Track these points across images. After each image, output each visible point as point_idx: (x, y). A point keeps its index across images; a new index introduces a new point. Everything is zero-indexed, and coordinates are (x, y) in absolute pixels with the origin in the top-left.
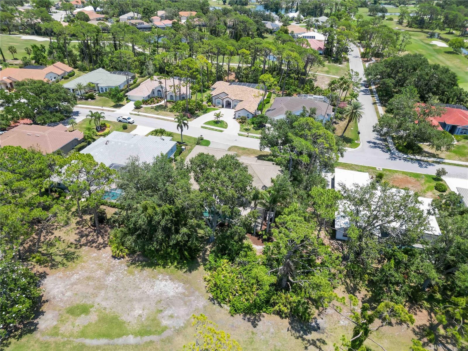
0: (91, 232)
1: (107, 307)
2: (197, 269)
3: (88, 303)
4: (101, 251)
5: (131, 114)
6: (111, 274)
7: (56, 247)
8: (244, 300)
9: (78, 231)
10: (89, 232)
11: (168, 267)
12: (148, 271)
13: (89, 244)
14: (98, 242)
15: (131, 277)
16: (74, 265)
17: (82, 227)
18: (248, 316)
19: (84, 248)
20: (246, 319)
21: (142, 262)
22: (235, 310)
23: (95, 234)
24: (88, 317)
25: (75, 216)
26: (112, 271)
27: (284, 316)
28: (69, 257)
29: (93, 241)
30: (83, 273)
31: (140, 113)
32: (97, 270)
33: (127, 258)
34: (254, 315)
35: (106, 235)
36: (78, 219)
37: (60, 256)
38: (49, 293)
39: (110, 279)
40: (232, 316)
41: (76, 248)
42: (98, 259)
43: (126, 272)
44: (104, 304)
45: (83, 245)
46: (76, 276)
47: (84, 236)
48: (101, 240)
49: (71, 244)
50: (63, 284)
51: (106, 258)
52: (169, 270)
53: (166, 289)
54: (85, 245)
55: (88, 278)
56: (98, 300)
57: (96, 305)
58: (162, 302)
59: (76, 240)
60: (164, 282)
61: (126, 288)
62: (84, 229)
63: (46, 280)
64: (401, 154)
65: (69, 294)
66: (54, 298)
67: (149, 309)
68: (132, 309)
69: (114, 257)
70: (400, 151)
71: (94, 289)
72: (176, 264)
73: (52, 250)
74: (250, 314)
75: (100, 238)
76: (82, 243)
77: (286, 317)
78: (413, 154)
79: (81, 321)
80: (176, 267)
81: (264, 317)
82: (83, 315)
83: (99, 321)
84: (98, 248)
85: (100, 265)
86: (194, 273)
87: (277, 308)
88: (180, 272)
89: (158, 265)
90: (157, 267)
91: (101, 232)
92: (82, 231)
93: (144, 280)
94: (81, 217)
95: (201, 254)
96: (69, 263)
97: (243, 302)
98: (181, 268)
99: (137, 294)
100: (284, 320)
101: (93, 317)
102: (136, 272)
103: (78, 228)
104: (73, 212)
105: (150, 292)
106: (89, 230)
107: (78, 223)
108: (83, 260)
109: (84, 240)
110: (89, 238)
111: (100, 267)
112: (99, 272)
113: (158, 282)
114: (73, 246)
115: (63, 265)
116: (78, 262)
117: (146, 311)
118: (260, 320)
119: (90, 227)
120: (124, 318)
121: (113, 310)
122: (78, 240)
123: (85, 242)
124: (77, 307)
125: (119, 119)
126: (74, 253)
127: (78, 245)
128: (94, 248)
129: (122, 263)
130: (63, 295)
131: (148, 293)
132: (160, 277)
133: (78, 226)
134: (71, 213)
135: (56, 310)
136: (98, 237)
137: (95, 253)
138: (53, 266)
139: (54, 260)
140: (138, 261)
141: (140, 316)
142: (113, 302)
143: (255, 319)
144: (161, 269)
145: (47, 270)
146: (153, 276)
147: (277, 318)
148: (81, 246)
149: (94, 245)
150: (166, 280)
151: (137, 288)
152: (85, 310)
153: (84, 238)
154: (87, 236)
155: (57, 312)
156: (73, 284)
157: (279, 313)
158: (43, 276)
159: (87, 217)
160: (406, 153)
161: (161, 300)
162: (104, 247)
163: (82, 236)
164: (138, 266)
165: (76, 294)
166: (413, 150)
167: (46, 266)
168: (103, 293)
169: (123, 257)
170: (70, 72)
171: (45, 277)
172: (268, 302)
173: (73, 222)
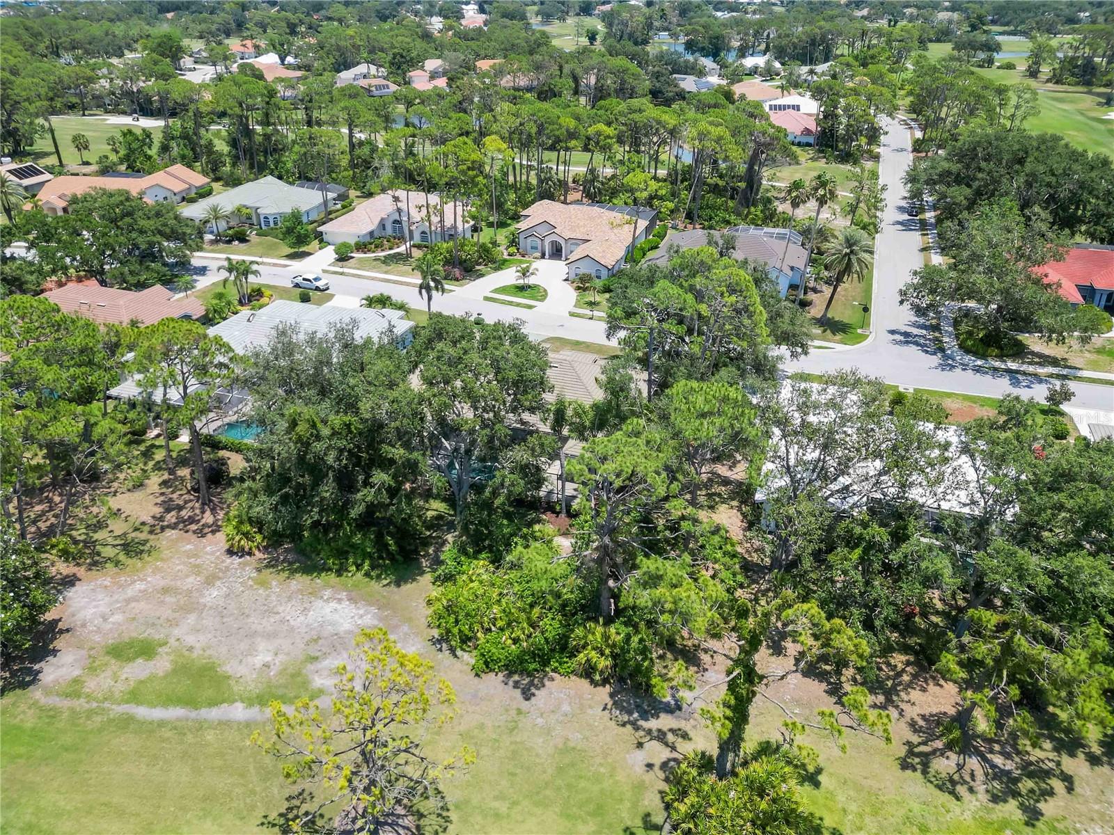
0: (191, 501)
1: (198, 645)
2: (414, 580)
3: (157, 637)
4: (204, 540)
5: (324, 271)
6: (218, 583)
7: (109, 529)
8: (510, 641)
9: (162, 498)
10: (186, 502)
11: (350, 574)
12: (300, 581)
13: (181, 526)
14: (203, 521)
15: (261, 591)
16: (139, 564)
17: (173, 492)
18: (516, 677)
19: (169, 533)
20: (511, 683)
21: (291, 564)
22: (488, 665)
23: (197, 505)
24: (151, 663)
25: (160, 469)
26: (219, 578)
27: (597, 677)
28: (132, 548)
29: (192, 520)
30: (156, 581)
31: (346, 270)
32: (187, 576)
33: (259, 555)
34: (529, 674)
35: (222, 509)
36: (166, 476)
37: (114, 546)
38: (73, 615)
39: (213, 595)
40: (477, 675)
41: (151, 532)
42: (196, 556)
43: (251, 583)
44: (190, 640)
45: (168, 527)
46: (139, 586)
47: (174, 509)
48: (208, 518)
49: (143, 524)
50: (107, 599)
51: (213, 553)
52: (350, 582)
53: (336, 617)
54: (173, 527)
55: (166, 590)
56: (176, 632)
57: (172, 641)
58: (320, 642)
59: (153, 517)
60: (334, 605)
61: (247, 611)
62: (175, 496)
63: (74, 589)
64: (968, 358)
65: (118, 617)
66: (84, 625)
67: (288, 654)
68: (252, 651)
69: (230, 552)
70: (968, 351)
71: (174, 611)
72: (366, 567)
73: (99, 536)
74: (521, 674)
75: (208, 513)
76: (166, 523)
77: (605, 682)
78: (1001, 357)
79: (137, 670)
80: (367, 575)
81: (553, 679)
82: (140, 661)
83: (175, 671)
84: (201, 533)
85: (197, 566)
86: (407, 588)
87: (581, 657)
88: (375, 586)
89: (330, 569)
90: (323, 574)
91: (210, 501)
92: (171, 500)
93: (290, 598)
94: (172, 472)
95: (431, 551)
96: (129, 561)
97: (506, 645)
98: (379, 577)
99: (268, 624)
100: (600, 689)
101: (162, 664)
102: (274, 583)
103: (162, 494)
104: (158, 462)
105: (299, 621)
106: (187, 497)
107: (164, 483)
108: (162, 556)
109: (171, 517)
110: (183, 513)
111: (197, 569)
112: (191, 579)
113: (319, 603)
114: (147, 528)
115: (117, 563)
116: (149, 559)
117: (281, 657)
118: (544, 686)
119: (189, 492)
120: (230, 668)
121: (208, 652)
122: (158, 516)
123: (174, 520)
124: (131, 644)
125: (296, 281)
126: (147, 541)
127: (160, 525)
128: (190, 533)
129: (245, 564)
130: (105, 620)
131: (292, 623)
132: (327, 593)
133: (164, 490)
134: (151, 464)
135: (83, 649)
136: (203, 512)
137: (189, 544)
138: (96, 564)
139: (99, 554)
140: (283, 561)
141: (267, 666)
142: (209, 636)
143: (531, 683)
144: (332, 578)
145: (81, 572)
146: (310, 590)
147: (584, 684)
148: (163, 529)
149: (193, 527)
150: (340, 601)
151: (271, 612)
152: (146, 650)
153: (173, 513)
154: (180, 508)
155: (84, 653)
156: (128, 601)
157: (588, 672)
158: (70, 581)
159: (184, 472)
160: (983, 356)
161: (319, 638)
162: (213, 532)
163: (168, 510)
164: (283, 570)
165: (134, 619)
166: (1001, 348)
167: (78, 565)
168: (192, 619)
169: (250, 554)
170: (201, 187)
171: (73, 585)
172: (563, 647)
173: (154, 481)
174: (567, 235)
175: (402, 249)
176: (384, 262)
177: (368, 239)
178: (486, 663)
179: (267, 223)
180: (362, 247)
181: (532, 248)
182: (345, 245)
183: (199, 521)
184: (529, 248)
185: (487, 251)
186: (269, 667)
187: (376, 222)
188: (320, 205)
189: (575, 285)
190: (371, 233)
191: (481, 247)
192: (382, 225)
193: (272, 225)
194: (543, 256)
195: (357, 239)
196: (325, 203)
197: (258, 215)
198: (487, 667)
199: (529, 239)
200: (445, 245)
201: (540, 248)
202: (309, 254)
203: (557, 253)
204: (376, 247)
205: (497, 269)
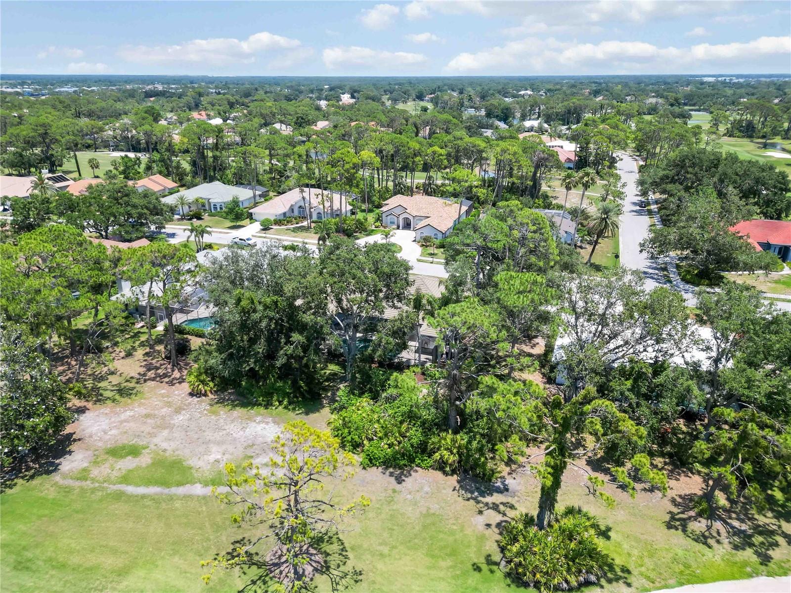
0: (164, 364)
1: (168, 448)
2: (318, 411)
3: (141, 443)
4: (173, 387)
5: (253, 236)
6: (184, 412)
7: (109, 381)
8: (386, 446)
9: (145, 363)
10: (161, 365)
11: (274, 408)
12: (239, 412)
13: (158, 379)
14: (173, 376)
15: (213, 417)
16: (129, 401)
17: (152, 359)
18: (391, 470)
19: (150, 383)
20: (388, 473)
21: (233, 401)
22: (371, 461)
23: (169, 366)
24: (138, 459)
25: (144, 346)
26: (184, 409)
27: (448, 469)
28: (123, 392)
29: (165, 375)
30: (142, 411)
31: (268, 236)
32: (162, 408)
33: (211, 396)
34: (400, 468)
35: (186, 369)
36: (148, 350)
37: (112, 391)
38: (84, 431)
39: (180, 419)
40: (364, 468)
41: (137, 383)
42: (168, 396)
43: (205, 412)
44: (164, 445)
45: (149, 379)
46: (128, 413)
47: (153, 369)
48: (177, 374)
49: (132, 378)
50: (107, 421)
51: (179, 395)
52: (274, 412)
53: (265, 432)
54: (153, 379)
55: (147, 416)
56: (156, 440)
57: (152, 446)
58: (254, 447)
59: (139, 374)
60: (263, 425)
61: (203, 428)
62: (154, 361)
63: (84, 415)
64: (688, 286)
65: (114, 432)
66: (91, 436)
67: (232, 454)
68: (207, 452)
69: (191, 394)
70: (688, 282)
71: (153, 428)
72: (285, 402)
73: (102, 384)
74: (395, 468)
75: (176, 371)
76: (147, 378)
77: (453, 472)
78: (710, 285)
79: (128, 463)
80: (286, 408)
81: (417, 471)
82: (130, 458)
83: (153, 464)
84: (171, 383)
85: (169, 402)
86: (313, 416)
87: (437, 456)
88: (291, 414)
89: (260, 405)
90: (256, 407)
91: (178, 364)
92: (151, 364)
93: (233, 421)
94: (151, 347)
95: (329, 394)
96: (123, 399)
97: (383, 448)
98: (294, 409)
99: (218, 436)
100: (449, 477)
101: (145, 460)
102: (222, 413)
103: (145, 360)
104: (143, 342)
105: (239, 434)
106: (162, 362)
107: (147, 354)
108: (145, 396)
109: (151, 374)
110: (159, 371)
111: (169, 404)
112: (165, 410)
113: (254, 424)
114: (135, 380)
115: (114, 400)
116: (136, 398)
117: (227, 456)
118: (411, 475)
119: (163, 359)
120: (193, 462)
121: (177, 453)
122: (142, 373)
123: (153, 376)
124: (123, 448)
125: (235, 240)
126: (134, 388)
127: (142, 379)
128: (164, 383)
129: (202, 402)
130: (105, 433)
131: (234, 435)
132: (259, 419)
133: (146, 358)
134: (137, 343)
135: (90, 450)
136: (173, 371)
137: (164, 389)
138: (100, 399)
139: (101, 395)
140: (228, 400)
141: (217, 461)
142: (178, 443)
143: (402, 473)
144: (262, 410)
145: (89, 405)
146: (247, 417)
147: (439, 474)
148: (145, 381)
149: (167, 380)
150: (267, 423)
151: (220, 429)
152: (134, 451)
153: (153, 371)
154: (157, 368)
155: (90, 453)
156: (121, 422)
157: (441, 466)
158: (81, 411)
159: (160, 348)
160: (699, 285)
161: (253, 445)
162: (180, 383)
163: (149, 370)
164: (227, 405)
165: (125, 433)
167: (87, 401)
168: (165, 433)
169: (205, 395)
170: (171, 188)
171: (84, 412)
172: (424, 449)
173: (140, 353)
174: (415, 214)
175: (305, 224)
176: (293, 231)
177: (282, 218)
178: (370, 460)
179: (215, 208)
180: (278, 222)
181: (391, 223)
182: (267, 220)
183: (170, 376)
184: (389, 223)
185: (361, 223)
186: (219, 462)
187: (288, 207)
188: (250, 198)
189: (420, 244)
190: (285, 214)
191: (357, 221)
192: (292, 210)
193: (219, 210)
194: (398, 228)
195: (275, 218)
196: (255, 196)
197: (209, 203)
198: (371, 463)
199: (389, 217)
200: (333, 220)
201: (396, 223)
202: (243, 226)
203: (407, 225)
204: (288, 222)
205: (367, 235)
